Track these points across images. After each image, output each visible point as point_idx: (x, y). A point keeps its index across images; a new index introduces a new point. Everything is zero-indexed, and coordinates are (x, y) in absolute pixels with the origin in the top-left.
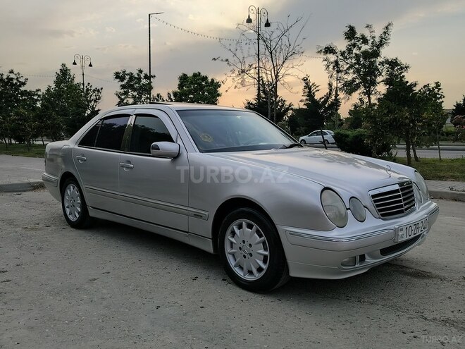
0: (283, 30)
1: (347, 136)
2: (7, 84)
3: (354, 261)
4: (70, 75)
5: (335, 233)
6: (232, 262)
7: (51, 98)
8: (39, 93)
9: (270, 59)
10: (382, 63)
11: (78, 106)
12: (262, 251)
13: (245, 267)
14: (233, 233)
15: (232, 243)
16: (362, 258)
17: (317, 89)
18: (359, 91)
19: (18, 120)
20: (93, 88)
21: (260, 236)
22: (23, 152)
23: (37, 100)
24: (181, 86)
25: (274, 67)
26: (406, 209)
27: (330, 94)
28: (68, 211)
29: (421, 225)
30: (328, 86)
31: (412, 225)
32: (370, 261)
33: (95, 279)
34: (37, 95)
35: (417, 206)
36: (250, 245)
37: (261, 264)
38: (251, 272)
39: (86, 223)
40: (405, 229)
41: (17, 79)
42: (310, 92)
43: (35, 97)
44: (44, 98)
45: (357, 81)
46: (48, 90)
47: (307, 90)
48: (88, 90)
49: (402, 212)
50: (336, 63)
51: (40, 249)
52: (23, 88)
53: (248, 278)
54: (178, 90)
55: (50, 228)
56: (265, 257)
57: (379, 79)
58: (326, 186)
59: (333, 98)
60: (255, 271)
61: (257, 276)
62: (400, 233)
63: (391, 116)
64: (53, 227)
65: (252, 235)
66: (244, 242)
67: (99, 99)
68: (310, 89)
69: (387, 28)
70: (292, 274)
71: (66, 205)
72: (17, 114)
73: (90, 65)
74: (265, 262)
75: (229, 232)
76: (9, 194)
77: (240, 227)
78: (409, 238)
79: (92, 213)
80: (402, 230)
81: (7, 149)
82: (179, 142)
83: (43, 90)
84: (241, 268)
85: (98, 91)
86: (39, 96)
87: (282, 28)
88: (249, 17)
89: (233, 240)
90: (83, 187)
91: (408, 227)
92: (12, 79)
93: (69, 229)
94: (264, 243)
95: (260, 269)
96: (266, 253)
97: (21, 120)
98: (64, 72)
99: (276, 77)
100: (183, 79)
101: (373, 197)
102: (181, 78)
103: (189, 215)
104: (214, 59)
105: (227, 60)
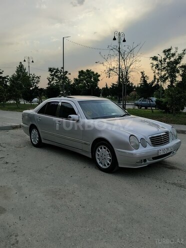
0: (130, 50)
1: (162, 102)
3: (141, 161)
4: (23, 68)
5: (134, 151)
6: (98, 161)
7: (14, 80)
8: (8, 78)
9: (124, 63)
12: (109, 158)
14: (99, 151)
16: (145, 161)
17: (148, 78)
18: (168, 80)
20: (36, 76)
21: (108, 152)
24: (79, 76)
25: (126, 68)
27: (154, 81)
28: (33, 140)
29: (169, 149)
30: (153, 77)
31: (165, 149)
32: (148, 162)
33: (48, 167)
35: (170, 141)
36: (105, 155)
37: (108, 162)
38: (105, 165)
39: (40, 145)
42: (144, 79)
43: (6, 80)
44: (11, 80)
46: (13, 76)
47: (143, 79)
48: (33, 77)
49: (162, 144)
50: (157, 65)
53: (104, 167)
54: (78, 78)
55: (26, 147)
56: (110, 159)
57: (178, 75)
58: (132, 134)
59: (156, 83)
60: (106, 165)
61: (107, 166)
65: (105, 151)
66: (103, 154)
67: (39, 82)
70: (120, 166)
71: (32, 137)
73: (33, 62)
74: (110, 162)
75: (97, 150)
77: (101, 148)
78: (164, 153)
79: (43, 141)
80: (160, 151)
82: (79, 115)
83: (10, 76)
84: (102, 164)
85: (38, 78)
86: (8, 79)
87: (130, 48)
88: (114, 37)
89: (99, 153)
90: (40, 130)
91: (163, 150)
94: (110, 154)
95: (108, 164)
98: (21, 66)
99: (127, 72)
100: (81, 73)
101: (150, 138)
102: (80, 72)
103: (82, 143)
104: (96, 62)
105: (103, 63)
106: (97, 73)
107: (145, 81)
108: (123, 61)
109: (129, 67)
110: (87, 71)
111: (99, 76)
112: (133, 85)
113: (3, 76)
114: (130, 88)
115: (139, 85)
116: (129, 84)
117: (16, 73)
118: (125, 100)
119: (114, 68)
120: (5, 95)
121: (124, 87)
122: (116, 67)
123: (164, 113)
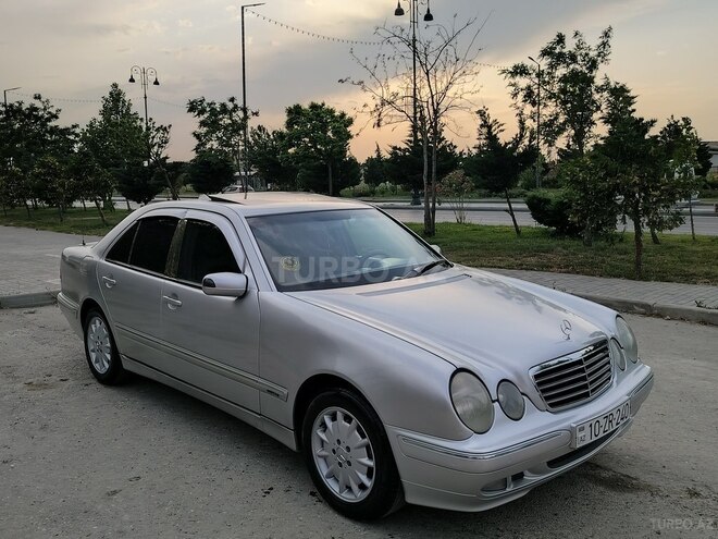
0: (446, 39)
1: (547, 201)
2: (29, 116)
3: (503, 483)
4: (124, 101)
6: (323, 469)
7: (95, 137)
8: (78, 131)
9: (426, 82)
10: (600, 90)
11: (134, 154)
12: (365, 460)
13: (340, 479)
14: (324, 426)
15: (322, 441)
16: (518, 477)
17: (501, 128)
18: (566, 134)
19: (44, 175)
20: (157, 126)
21: (363, 437)
22: (52, 224)
23: (74, 142)
24: (289, 124)
25: (432, 97)
26: (593, 390)
27: (522, 136)
28: (93, 356)
29: (616, 416)
30: (518, 124)
31: (600, 419)
32: (531, 479)
33: (115, 492)
34: (73, 133)
35: (614, 379)
36: (348, 449)
37: (364, 479)
38: (349, 489)
40: (587, 429)
41: (45, 109)
42: (489, 132)
43: (72, 137)
44: (84, 138)
45: (562, 119)
46: (91, 125)
47: (485, 130)
48: (148, 129)
49: (587, 395)
50: (529, 90)
51: (44, 427)
52: (52, 124)
53: (346, 497)
54: (285, 130)
55: (66, 384)
56: (370, 469)
57: (596, 116)
58: (459, 365)
59: (526, 142)
60: (355, 488)
61: (359, 496)
62: (580, 435)
63: (610, 182)
64: (71, 382)
65: (350, 433)
66: (339, 442)
67: (166, 143)
68: (490, 127)
69: (606, 35)
70: (410, 499)
72: (43, 165)
73: (156, 83)
74: (369, 475)
75: (318, 422)
76: (16, 311)
77: (334, 418)
78: (594, 439)
79: (127, 365)
80: (582, 429)
81: (29, 218)
82: (248, 272)
83: (83, 126)
84: (336, 480)
85: (165, 130)
86: (77, 135)
87: (444, 34)
88: (399, 5)
89: (323, 436)
91: (594, 423)
92: (36, 109)
93: (96, 385)
94: (368, 447)
95: (362, 487)
96: (371, 463)
97: (49, 174)
98: (116, 97)
99: (436, 112)
100: (295, 113)
101: (536, 377)
102: (290, 111)
103: (261, 390)
104: (340, 81)
105: (361, 83)
106: (343, 115)
107: (492, 138)
108: (423, 74)
109: (444, 94)
110: (314, 107)
111: (350, 122)
112: (457, 151)
113: (61, 127)
114: (447, 160)
115: (475, 151)
116: (444, 147)
117: (100, 118)
118: (433, 195)
119: (395, 95)
120: (62, 185)
121: (429, 157)
122: (402, 93)
123: (553, 235)
